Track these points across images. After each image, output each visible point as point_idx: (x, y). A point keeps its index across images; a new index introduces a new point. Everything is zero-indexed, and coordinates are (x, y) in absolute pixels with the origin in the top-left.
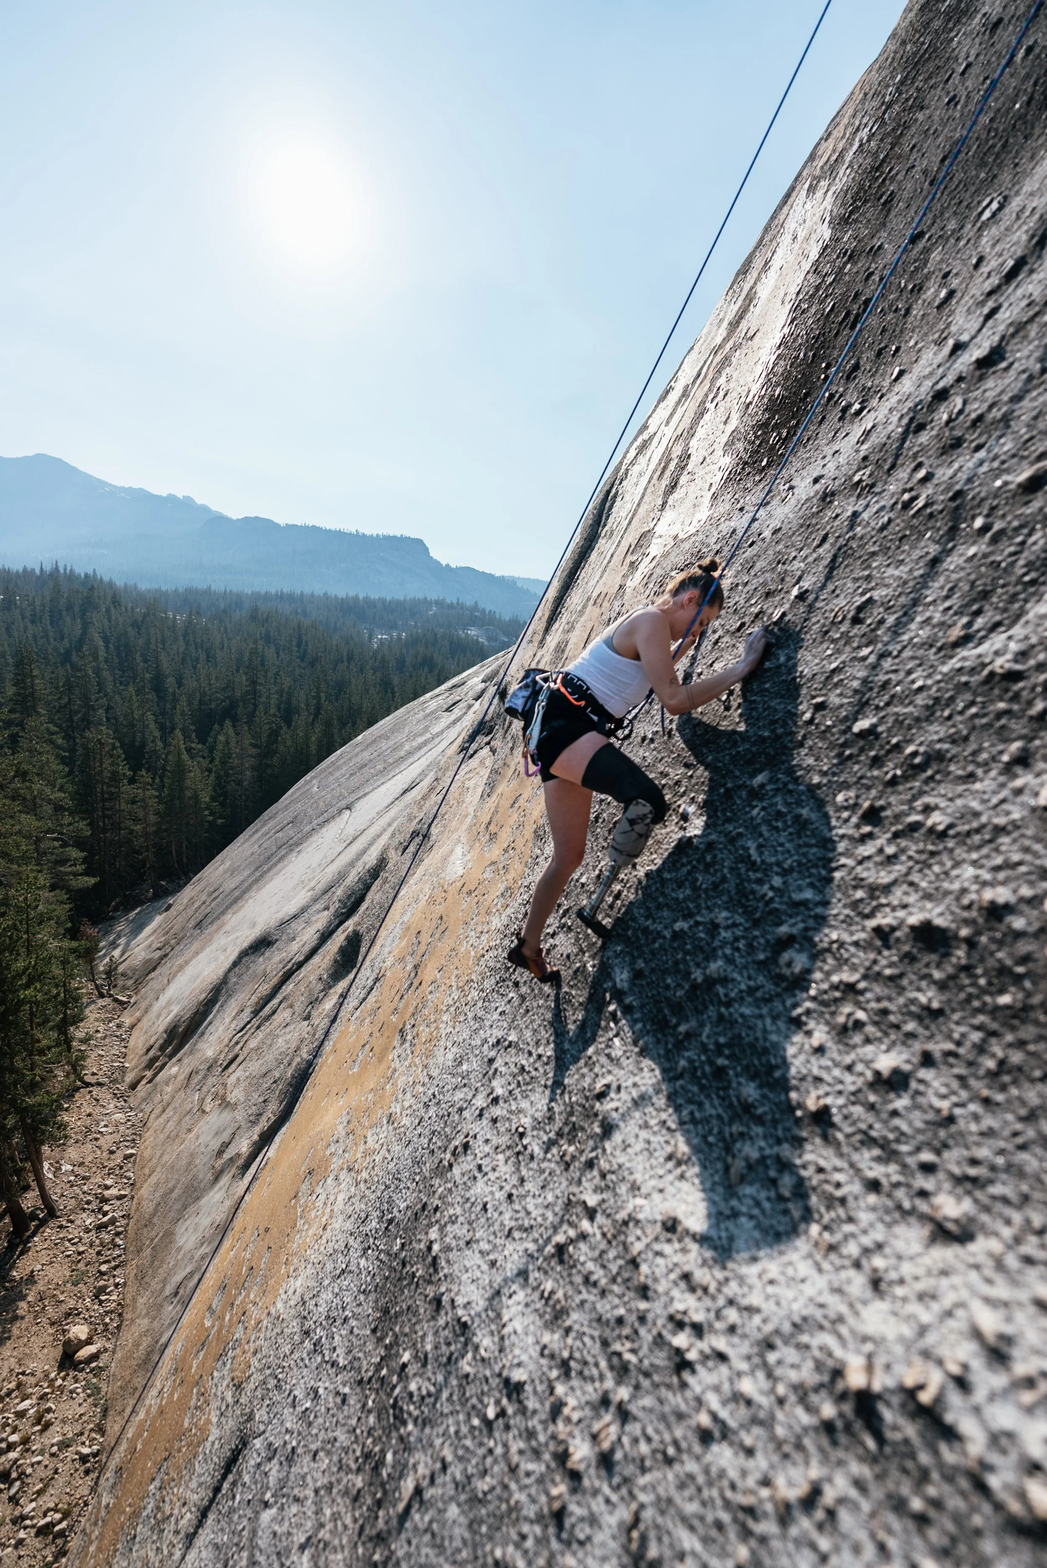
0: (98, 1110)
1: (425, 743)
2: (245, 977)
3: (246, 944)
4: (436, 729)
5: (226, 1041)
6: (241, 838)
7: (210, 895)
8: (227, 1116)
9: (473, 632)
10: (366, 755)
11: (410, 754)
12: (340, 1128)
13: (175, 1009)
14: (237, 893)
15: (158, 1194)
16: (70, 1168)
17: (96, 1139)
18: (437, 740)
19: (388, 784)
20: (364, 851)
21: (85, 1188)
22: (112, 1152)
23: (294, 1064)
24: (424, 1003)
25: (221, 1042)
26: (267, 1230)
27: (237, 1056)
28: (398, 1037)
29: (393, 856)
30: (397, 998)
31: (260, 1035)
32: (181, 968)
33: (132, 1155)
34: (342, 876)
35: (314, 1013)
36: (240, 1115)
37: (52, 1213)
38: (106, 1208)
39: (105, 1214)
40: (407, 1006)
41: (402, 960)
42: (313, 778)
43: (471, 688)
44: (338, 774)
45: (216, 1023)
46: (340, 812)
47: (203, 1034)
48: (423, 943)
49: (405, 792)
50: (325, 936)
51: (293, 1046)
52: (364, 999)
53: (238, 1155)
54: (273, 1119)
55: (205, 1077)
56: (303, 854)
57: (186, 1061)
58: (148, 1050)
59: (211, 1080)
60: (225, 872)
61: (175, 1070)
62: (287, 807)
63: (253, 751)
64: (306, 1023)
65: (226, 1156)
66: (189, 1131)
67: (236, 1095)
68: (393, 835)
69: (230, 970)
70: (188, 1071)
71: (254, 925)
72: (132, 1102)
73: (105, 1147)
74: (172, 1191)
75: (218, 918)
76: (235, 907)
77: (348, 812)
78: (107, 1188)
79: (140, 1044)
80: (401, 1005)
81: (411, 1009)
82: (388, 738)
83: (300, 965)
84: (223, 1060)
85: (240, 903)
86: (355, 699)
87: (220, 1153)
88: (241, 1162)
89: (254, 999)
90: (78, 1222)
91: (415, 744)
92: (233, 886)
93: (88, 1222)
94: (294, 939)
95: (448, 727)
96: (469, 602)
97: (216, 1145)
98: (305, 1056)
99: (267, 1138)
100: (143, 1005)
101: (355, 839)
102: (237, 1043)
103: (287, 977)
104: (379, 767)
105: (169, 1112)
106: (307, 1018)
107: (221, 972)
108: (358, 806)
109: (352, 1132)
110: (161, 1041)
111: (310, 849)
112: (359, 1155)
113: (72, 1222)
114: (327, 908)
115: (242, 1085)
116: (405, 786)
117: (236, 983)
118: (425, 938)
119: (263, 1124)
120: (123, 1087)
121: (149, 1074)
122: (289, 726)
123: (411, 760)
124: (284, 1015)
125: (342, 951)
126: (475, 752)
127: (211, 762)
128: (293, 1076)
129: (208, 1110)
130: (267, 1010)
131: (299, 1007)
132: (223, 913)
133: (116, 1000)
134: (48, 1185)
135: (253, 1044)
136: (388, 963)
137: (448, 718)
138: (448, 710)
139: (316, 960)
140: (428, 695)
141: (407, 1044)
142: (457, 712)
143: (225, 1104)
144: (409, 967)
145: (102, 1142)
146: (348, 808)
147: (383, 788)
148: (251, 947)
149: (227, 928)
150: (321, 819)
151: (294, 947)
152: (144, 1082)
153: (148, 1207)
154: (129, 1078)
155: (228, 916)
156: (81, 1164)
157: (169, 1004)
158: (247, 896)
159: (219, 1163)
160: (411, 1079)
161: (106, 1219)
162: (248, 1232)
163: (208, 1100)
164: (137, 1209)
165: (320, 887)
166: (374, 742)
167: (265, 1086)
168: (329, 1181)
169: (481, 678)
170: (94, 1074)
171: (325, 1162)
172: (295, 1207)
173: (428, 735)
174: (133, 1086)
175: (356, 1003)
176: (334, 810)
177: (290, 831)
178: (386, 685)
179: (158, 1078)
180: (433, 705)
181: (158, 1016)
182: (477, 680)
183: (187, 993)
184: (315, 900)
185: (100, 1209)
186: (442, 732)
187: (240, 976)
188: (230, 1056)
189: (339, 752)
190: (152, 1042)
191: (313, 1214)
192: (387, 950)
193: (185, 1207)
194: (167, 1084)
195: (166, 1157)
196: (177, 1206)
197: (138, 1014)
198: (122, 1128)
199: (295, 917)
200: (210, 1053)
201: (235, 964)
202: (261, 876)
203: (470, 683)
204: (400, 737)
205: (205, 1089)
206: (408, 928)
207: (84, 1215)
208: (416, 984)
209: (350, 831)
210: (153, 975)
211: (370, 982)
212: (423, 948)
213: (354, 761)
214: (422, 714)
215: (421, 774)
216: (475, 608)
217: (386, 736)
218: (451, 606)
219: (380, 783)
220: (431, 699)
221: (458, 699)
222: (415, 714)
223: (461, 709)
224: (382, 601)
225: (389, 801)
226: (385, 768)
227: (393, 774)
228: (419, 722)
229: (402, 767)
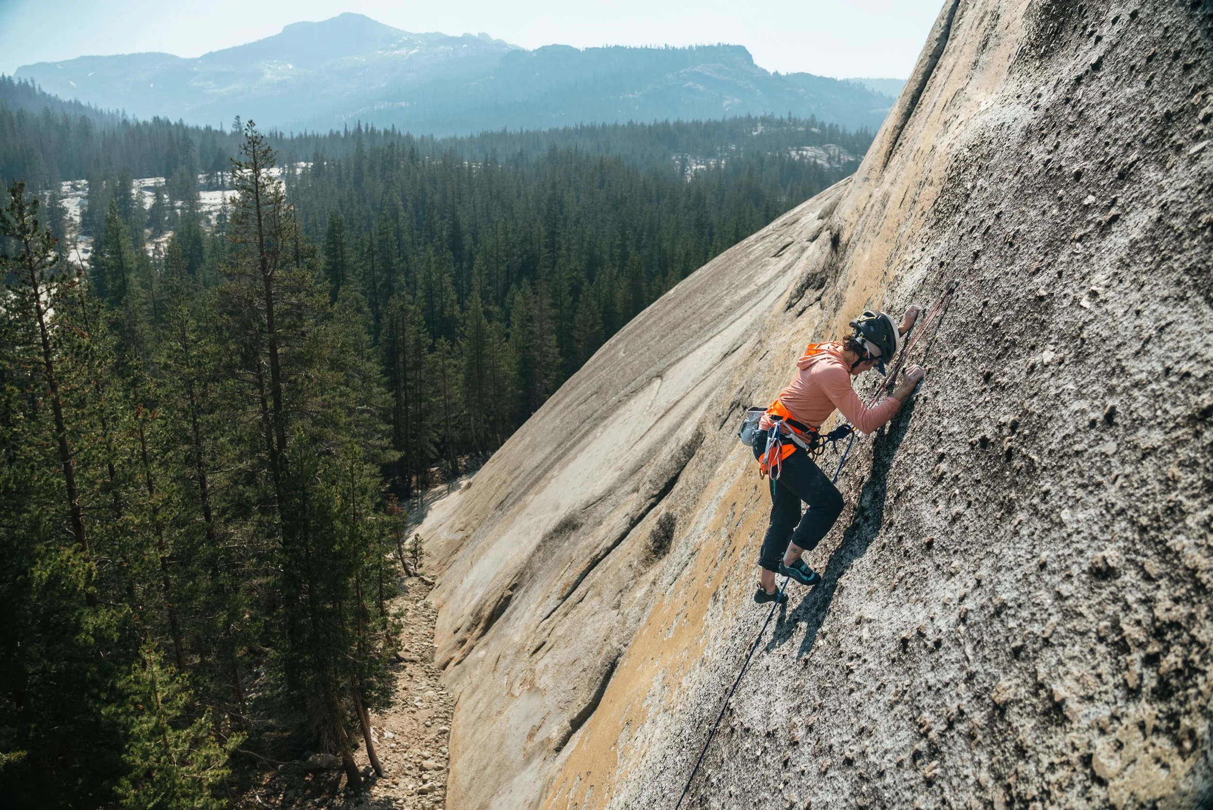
0: (412, 685)
1: (748, 297)
2: (550, 562)
3: (550, 527)
4: (762, 279)
5: (533, 627)
6: (541, 412)
7: (510, 473)
8: (536, 701)
9: (809, 152)
10: (679, 313)
11: (730, 310)
12: (656, 684)
13: (480, 593)
14: (539, 472)
15: (472, 770)
16: (391, 735)
17: (413, 712)
18: (763, 293)
19: (705, 347)
20: (678, 426)
21: (406, 755)
22: (428, 726)
23: (604, 652)
24: (736, 564)
25: (527, 628)
26: (588, 773)
27: (544, 643)
28: (711, 601)
29: (710, 431)
30: (711, 567)
31: (567, 622)
32: (484, 549)
33: (445, 732)
34: (652, 452)
35: (624, 602)
36: (550, 701)
37: (379, 773)
38: (425, 777)
39: (425, 782)
40: (721, 572)
41: (716, 532)
42: (620, 340)
43: (806, 226)
44: (647, 336)
45: (522, 607)
46: (650, 381)
47: (508, 619)
48: (738, 513)
49: (726, 356)
50: (634, 522)
51: (602, 634)
52: (678, 574)
53: (549, 739)
54: (583, 706)
55: (513, 662)
56: (610, 429)
57: (493, 645)
58: (455, 632)
59: (519, 666)
60: (526, 449)
61: (482, 653)
62: (590, 376)
63: (553, 312)
64: (615, 612)
65: (537, 739)
66: (500, 712)
67: (545, 681)
68: (710, 407)
69: (533, 555)
70: (495, 655)
71: (557, 507)
72: (442, 681)
73: (421, 721)
74: (485, 768)
75: (519, 499)
76: (536, 488)
77: (659, 381)
78: (426, 758)
79: (447, 626)
80: (715, 573)
81: (724, 574)
82: (704, 292)
83: (608, 551)
84: (531, 645)
85: (542, 483)
86: (666, 245)
87: (531, 736)
88: (553, 745)
89: (560, 585)
90: (401, 785)
91: (736, 298)
92: (535, 464)
93: (410, 787)
94: (600, 523)
95: (777, 276)
96: (803, 115)
97: (526, 728)
98: (615, 644)
99: (577, 724)
100: (448, 587)
101: (667, 412)
102: (544, 630)
103: (595, 563)
104: (694, 327)
105: (479, 694)
106: (617, 606)
107: (524, 556)
108: (670, 373)
109: (668, 685)
110: (468, 624)
111: (616, 424)
112: (674, 698)
113: (397, 784)
114: (636, 490)
115: (551, 672)
116: (725, 349)
117: (540, 569)
118: (739, 508)
119: (574, 712)
120: (434, 666)
121: (457, 655)
122: (591, 283)
123: (732, 318)
124: (591, 603)
125: (654, 535)
126: (804, 309)
127: (508, 326)
128: (603, 665)
129: (517, 694)
130: (574, 597)
131: (607, 595)
132: (525, 493)
133: (423, 580)
134: (375, 748)
135: (559, 631)
136: (703, 538)
137: (775, 266)
138: (776, 255)
139: (625, 544)
140: (753, 237)
141: (720, 604)
142: (788, 256)
143: (533, 688)
144: (724, 537)
145: (417, 715)
146: (659, 376)
147: (699, 352)
148: (555, 531)
149: (529, 510)
150: (628, 389)
151: (602, 531)
152: (452, 663)
153: (464, 781)
154: (439, 658)
155: (529, 498)
156: (402, 734)
157: (473, 587)
158: (549, 475)
159: (530, 745)
160: (722, 628)
161: (425, 787)
162: (570, 780)
163: (517, 685)
164: (453, 782)
165: (628, 467)
166: (688, 297)
167: (574, 674)
168: (646, 726)
169: (817, 213)
170: (407, 651)
171: (642, 715)
172: (615, 752)
173: (753, 287)
174: (444, 667)
175: (670, 579)
176: (642, 378)
177: (594, 403)
178: (702, 226)
179: (466, 661)
180: (758, 249)
181: (463, 599)
182: (813, 215)
183: (491, 577)
184: (623, 480)
185: (420, 776)
186: (769, 282)
187: (544, 561)
188: (537, 643)
189: (647, 310)
190: (458, 625)
191: (632, 752)
192: (702, 526)
193: (498, 783)
194: (475, 667)
195: (478, 736)
196: (491, 782)
197: (443, 596)
198: (435, 705)
199: (601, 499)
200: (517, 638)
201: (539, 548)
202: (564, 454)
203: (803, 220)
204: (718, 290)
205: (513, 674)
206: (725, 503)
207: (407, 780)
208: (729, 551)
209: (663, 403)
210: (454, 557)
211: (685, 558)
212: (737, 517)
213: (665, 319)
214: (745, 260)
215: (743, 335)
216: (812, 122)
217: (702, 290)
218: (781, 123)
219: (695, 345)
220: (757, 241)
221: (790, 240)
222: (737, 261)
223: (792, 254)
224: (697, 124)
225: (706, 367)
226: (701, 328)
227: (711, 334)
228: (743, 269)
229: (722, 326)
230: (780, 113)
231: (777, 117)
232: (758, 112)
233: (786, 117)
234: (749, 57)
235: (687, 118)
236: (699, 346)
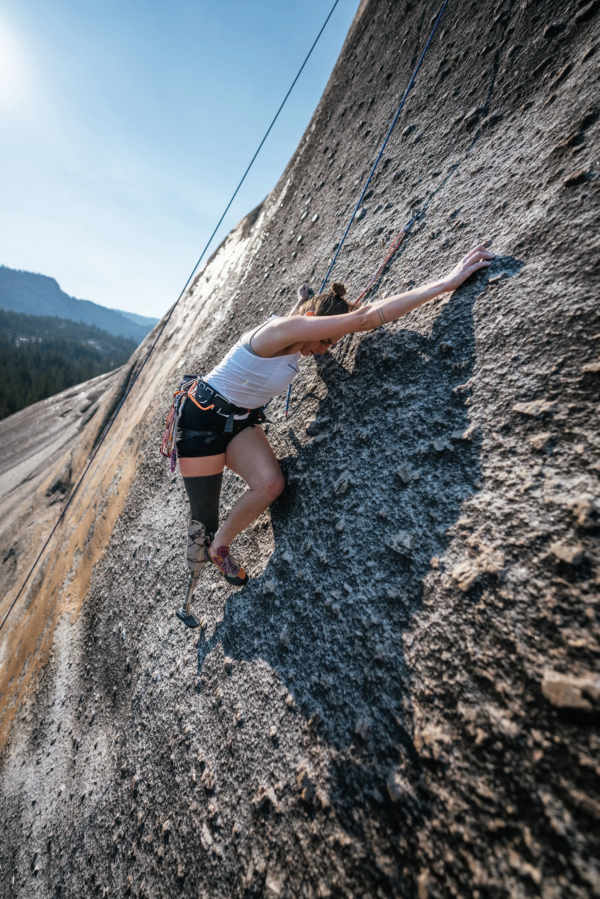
1: (43, 440)
4: (53, 429)
9: (91, 342)
11: (32, 447)
18: (53, 438)
43: (79, 402)
49: (25, 481)
82: (17, 431)
91: (37, 439)
95: (61, 430)
96: (89, 323)
104: (9, 454)
116: (25, 476)
123: (33, 452)
126: (54, 503)
137: (62, 422)
138: (62, 416)
140: (51, 399)
142: (69, 418)
169: (88, 394)
173: (47, 434)
178: (25, 377)
180: (53, 409)
182: (83, 395)
186: (57, 432)
203: (79, 396)
204: (27, 432)
214: (43, 416)
215: (36, 470)
216: (93, 327)
217: (15, 430)
218: (76, 324)
219: (8, 467)
220: (53, 403)
221: (70, 408)
222: (39, 415)
223: (71, 417)
224: (24, 315)
225: (12, 486)
226: (13, 456)
227: (19, 461)
228: (41, 422)
229: (26, 457)
230: (76, 319)
231: (74, 320)
232: (62, 316)
233: (79, 322)
234: (57, 286)
235: (18, 310)
236: (10, 468)
